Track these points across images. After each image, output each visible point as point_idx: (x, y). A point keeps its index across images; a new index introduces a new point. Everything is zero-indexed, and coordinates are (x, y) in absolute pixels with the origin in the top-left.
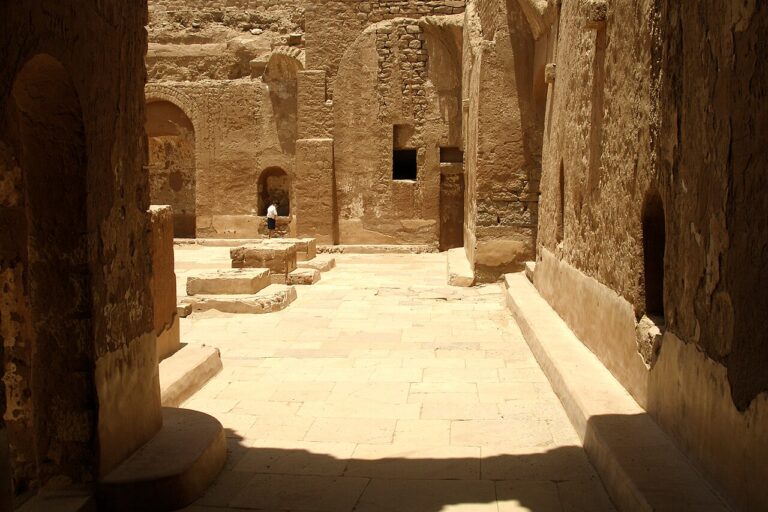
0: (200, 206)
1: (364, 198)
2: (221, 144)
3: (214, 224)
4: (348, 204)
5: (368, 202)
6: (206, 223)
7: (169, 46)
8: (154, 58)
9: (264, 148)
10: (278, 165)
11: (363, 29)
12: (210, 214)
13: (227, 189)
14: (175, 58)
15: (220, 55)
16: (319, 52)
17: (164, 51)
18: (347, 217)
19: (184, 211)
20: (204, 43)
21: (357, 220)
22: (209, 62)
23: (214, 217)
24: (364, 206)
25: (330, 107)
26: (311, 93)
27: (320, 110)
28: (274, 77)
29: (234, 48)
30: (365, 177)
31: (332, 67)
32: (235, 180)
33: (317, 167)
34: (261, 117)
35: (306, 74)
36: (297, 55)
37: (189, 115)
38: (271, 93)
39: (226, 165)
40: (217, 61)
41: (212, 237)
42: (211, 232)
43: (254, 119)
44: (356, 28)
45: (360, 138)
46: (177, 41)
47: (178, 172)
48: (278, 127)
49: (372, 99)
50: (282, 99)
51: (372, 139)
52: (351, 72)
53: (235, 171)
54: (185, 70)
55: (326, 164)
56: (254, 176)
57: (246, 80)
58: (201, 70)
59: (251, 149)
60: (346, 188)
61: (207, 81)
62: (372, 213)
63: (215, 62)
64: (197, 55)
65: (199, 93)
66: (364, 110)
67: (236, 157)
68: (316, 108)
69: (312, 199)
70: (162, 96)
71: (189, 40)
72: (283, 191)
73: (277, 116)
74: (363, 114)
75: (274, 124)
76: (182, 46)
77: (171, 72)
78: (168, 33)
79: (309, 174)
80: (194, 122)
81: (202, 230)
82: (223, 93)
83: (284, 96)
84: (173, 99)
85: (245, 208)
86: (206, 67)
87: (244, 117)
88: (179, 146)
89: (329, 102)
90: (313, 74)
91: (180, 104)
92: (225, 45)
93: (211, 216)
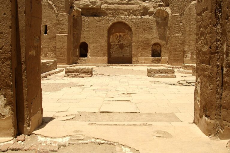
0: (134, 54)
1: (191, 52)
2: (141, 35)
3: (138, 60)
4: (186, 54)
5: (192, 53)
6: (136, 59)
7: (121, 6)
8: (117, 9)
9: (154, 37)
10: (158, 42)
11: (190, 3)
12: (137, 56)
13: (142, 49)
14: (123, 9)
15: (137, 9)
16: (178, 9)
17: (120, 7)
18: (186, 58)
19: (124, 56)
20: (132, 5)
21: (189, 59)
22: (134, 11)
23: (138, 57)
24: (191, 55)
25: (182, 25)
26: (176, 21)
27: (179, 26)
28: (157, 16)
29: (142, 7)
30: (191, 46)
31: (182, 13)
32: (145, 46)
33: (179, 43)
34: (153, 28)
35: (175, 15)
36: (165, 10)
37: (131, 26)
38: (156, 21)
39: (142, 42)
40: (137, 10)
41: (137, 63)
42: (137, 62)
43: (151, 28)
44: (189, 2)
45: (190, 35)
46: (123, 4)
47: (122, 44)
48: (158, 31)
49: (194, 23)
50: (159, 22)
51: (194, 35)
52: (188, 15)
53: (145, 44)
54: (126, 13)
55: (182, 42)
56: (151, 45)
57: (147, 16)
58: (131, 13)
59: (150, 37)
60: (186, 49)
61: (133, 17)
62: (193, 57)
63: (136, 11)
64: (130, 8)
65: (134, 20)
66: (191, 27)
67: (145, 40)
68: (178, 25)
69: (177, 52)
70: (122, 21)
71: (127, 4)
72: (157, 50)
73: (158, 27)
74: (191, 28)
75: (157, 30)
76: (125, 6)
77: (122, 14)
78: (120, 2)
79: (177, 45)
80: (132, 29)
81: (134, 61)
82: (141, 20)
83: (160, 22)
84: (126, 22)
85: (148, 55)
86: (133, 12)
87: (148, 27)
88: (124, 36)
89: (181, 24)
90: (177, 16)
91: (128, 23)
92: (139, 6)
93: (137, 57)
